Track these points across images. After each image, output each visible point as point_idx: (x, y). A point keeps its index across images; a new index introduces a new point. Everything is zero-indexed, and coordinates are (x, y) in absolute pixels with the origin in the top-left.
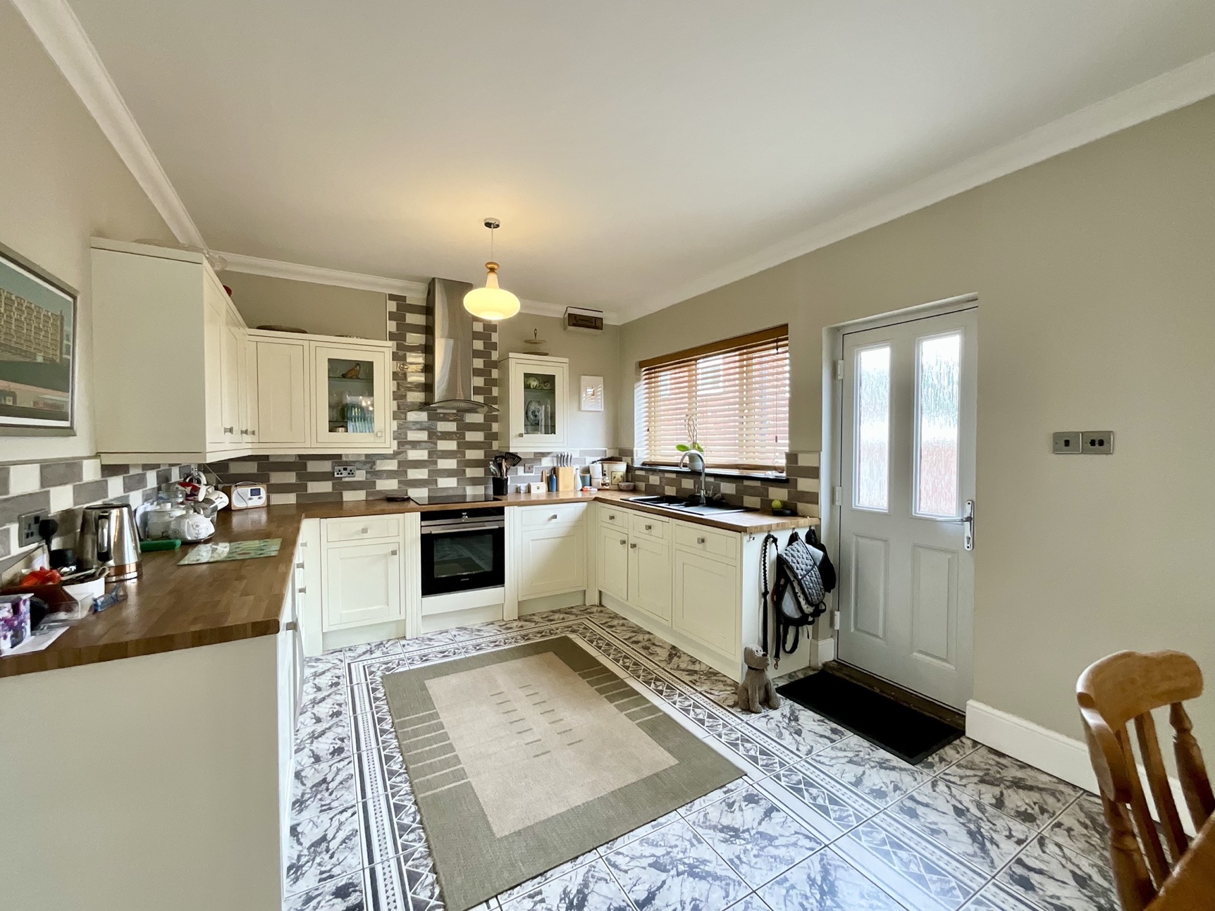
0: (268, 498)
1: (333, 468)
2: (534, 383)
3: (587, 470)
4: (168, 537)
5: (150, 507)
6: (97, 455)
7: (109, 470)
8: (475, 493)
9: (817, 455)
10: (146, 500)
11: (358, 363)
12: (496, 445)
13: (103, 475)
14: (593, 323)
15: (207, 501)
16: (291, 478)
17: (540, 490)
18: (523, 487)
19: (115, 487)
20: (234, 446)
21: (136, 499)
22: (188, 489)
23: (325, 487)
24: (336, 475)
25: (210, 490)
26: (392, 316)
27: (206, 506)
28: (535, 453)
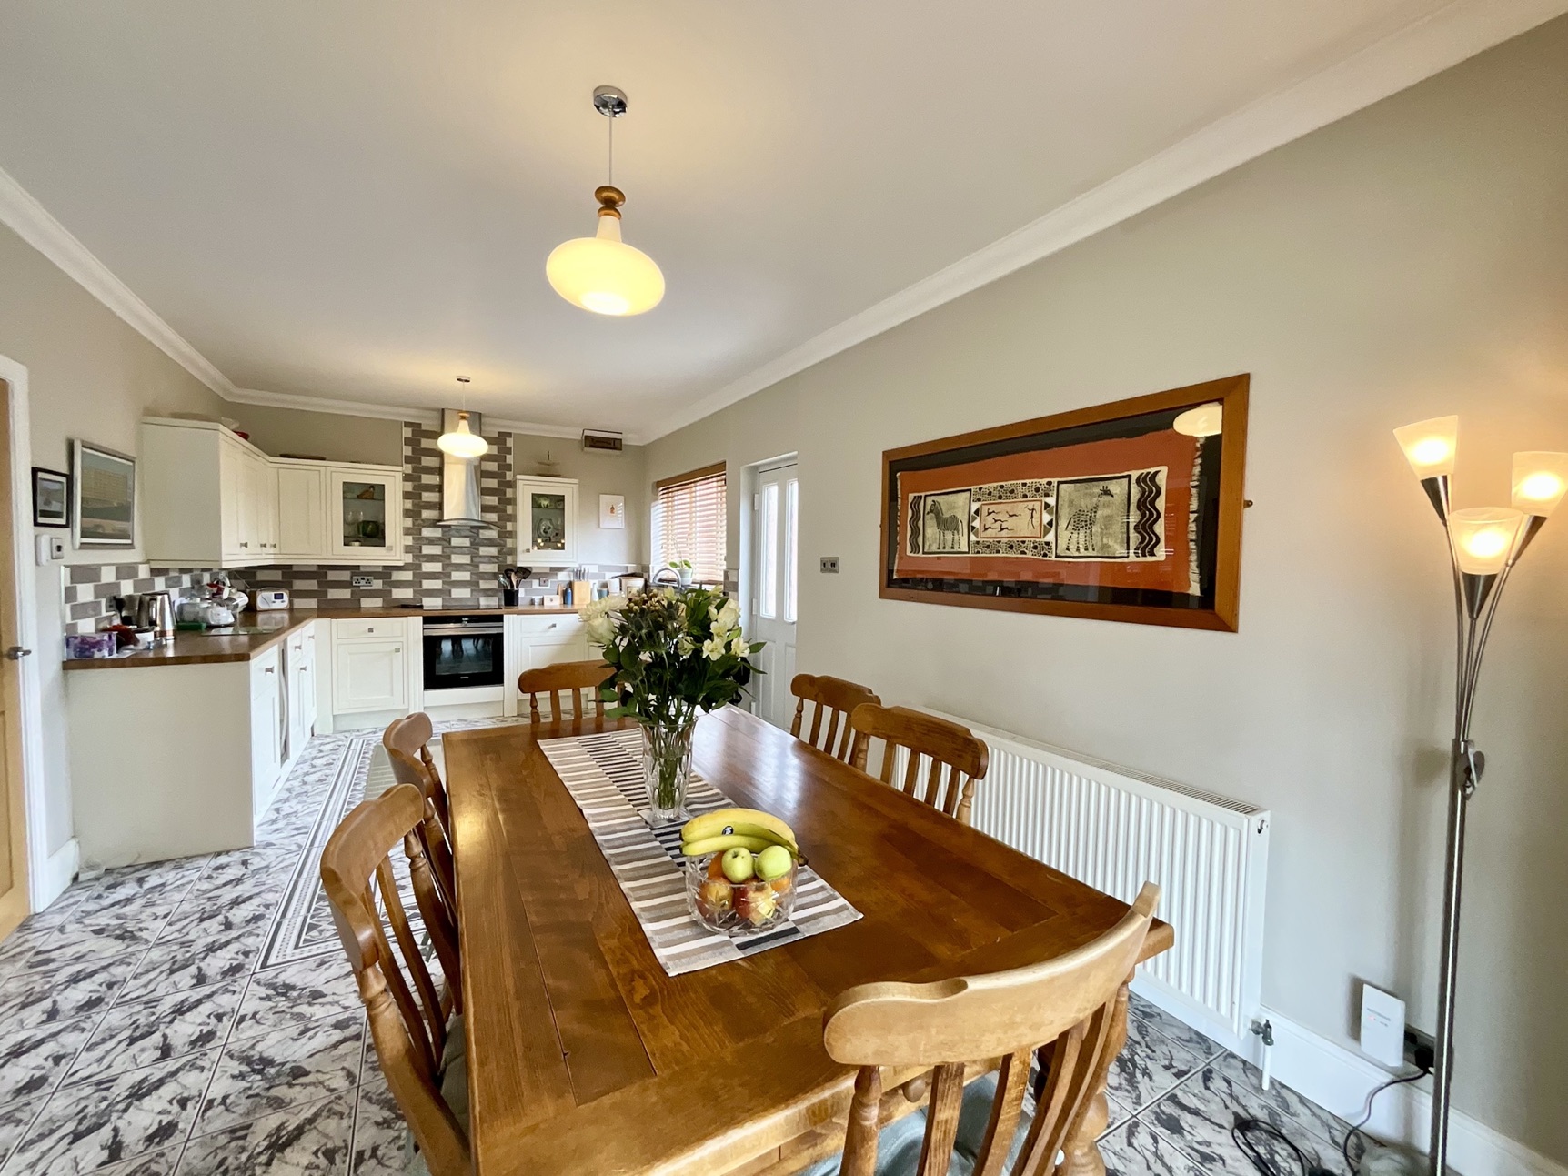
0: (291, 602)
1: (352, 578)
2: (545, 503)
3: (605, 585)
4: (197, 622)
5: (184, 601)
6: (148, 562)
7: (156, 572)
8: (489, 604)
9: (735, 572)
10: (181, 595)
11: (372, 486)
12: (509, 560)
13: (151, 575)
14: (611, 444)
15: (230, 599)
16: (312, 585)
17: (556, 602)
18: (537, 599)
19: (160, 583)
20: (249, 557)
21: (174, 592)
22: (215, 590)
23: (345, 594)
24: (354, 584)
25: (233, 591)
26: (408, 441)
27: (229, 603)
28: (551, 568)
